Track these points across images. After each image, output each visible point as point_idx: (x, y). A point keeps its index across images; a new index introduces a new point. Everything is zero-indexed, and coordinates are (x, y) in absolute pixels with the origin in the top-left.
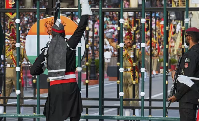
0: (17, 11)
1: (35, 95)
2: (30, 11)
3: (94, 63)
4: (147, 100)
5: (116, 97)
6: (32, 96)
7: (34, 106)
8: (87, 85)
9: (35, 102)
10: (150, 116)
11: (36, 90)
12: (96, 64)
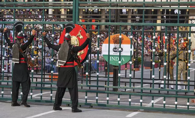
0: (98, 31)
1: (106, 76)
2: (104, 31)
3: (137, 59)
4: (167, 80)
5: (150, 78)
6: (105, 76)
7: (106, 81)
8: (134, 71)
9: (106, 79)
10: (168, 89)
11: (107, 73)
12: (138, 60)
